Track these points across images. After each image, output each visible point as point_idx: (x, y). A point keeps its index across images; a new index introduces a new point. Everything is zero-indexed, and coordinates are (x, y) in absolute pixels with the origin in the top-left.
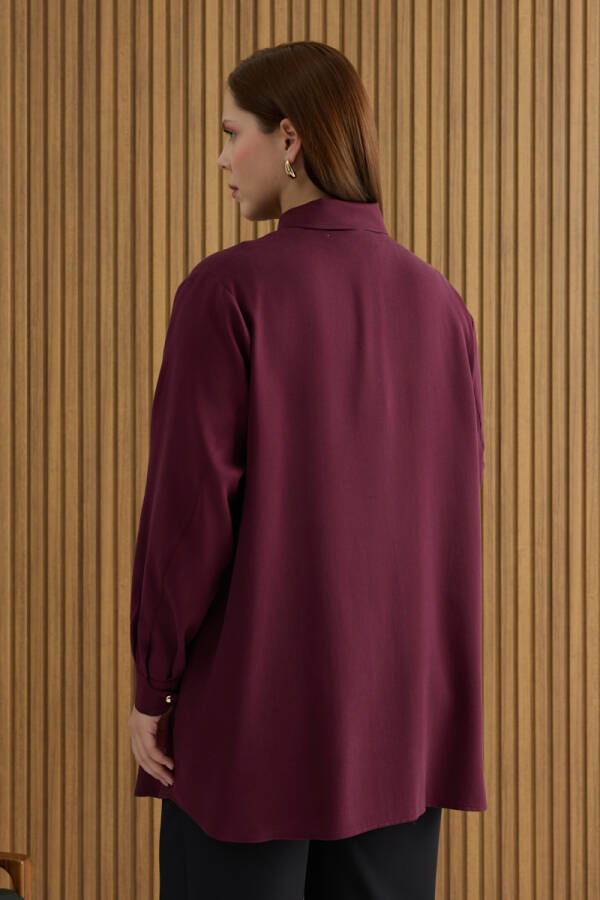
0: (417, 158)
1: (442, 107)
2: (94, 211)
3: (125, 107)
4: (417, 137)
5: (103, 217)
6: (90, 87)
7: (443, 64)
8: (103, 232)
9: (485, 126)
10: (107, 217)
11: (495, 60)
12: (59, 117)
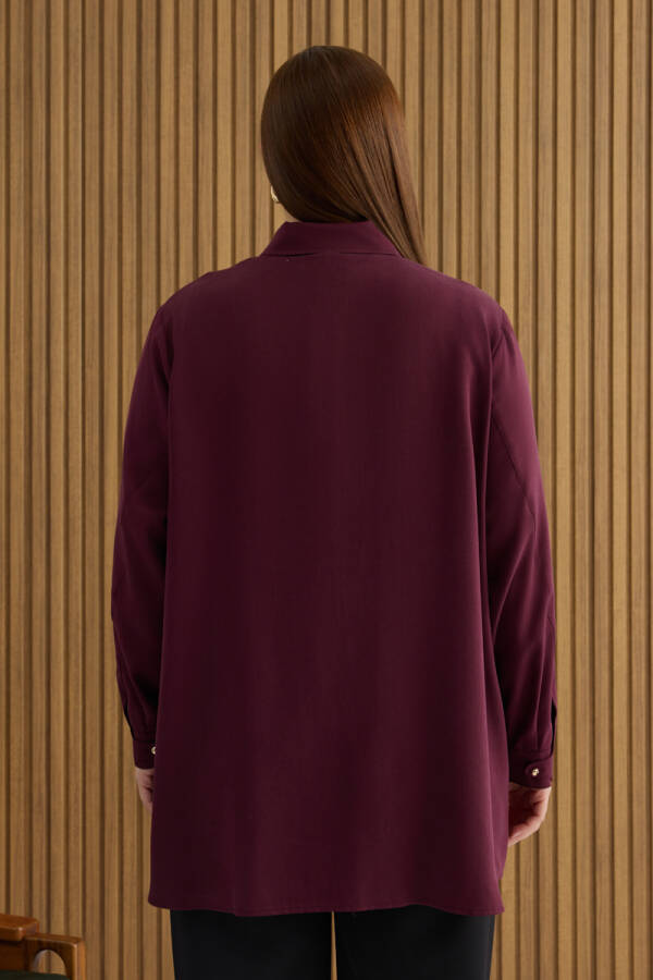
0: (503, 185)
1: (531, 130)
2: (153, 244)
3: (186, 130)
4: (503, 163)
5: (163, 250)
6: (149, 110)
7: (531, 84)
8: (163, 266)
9: (578, 150)
10: (168, 251)
11: (588, 79)
12: (116, 142)
